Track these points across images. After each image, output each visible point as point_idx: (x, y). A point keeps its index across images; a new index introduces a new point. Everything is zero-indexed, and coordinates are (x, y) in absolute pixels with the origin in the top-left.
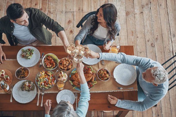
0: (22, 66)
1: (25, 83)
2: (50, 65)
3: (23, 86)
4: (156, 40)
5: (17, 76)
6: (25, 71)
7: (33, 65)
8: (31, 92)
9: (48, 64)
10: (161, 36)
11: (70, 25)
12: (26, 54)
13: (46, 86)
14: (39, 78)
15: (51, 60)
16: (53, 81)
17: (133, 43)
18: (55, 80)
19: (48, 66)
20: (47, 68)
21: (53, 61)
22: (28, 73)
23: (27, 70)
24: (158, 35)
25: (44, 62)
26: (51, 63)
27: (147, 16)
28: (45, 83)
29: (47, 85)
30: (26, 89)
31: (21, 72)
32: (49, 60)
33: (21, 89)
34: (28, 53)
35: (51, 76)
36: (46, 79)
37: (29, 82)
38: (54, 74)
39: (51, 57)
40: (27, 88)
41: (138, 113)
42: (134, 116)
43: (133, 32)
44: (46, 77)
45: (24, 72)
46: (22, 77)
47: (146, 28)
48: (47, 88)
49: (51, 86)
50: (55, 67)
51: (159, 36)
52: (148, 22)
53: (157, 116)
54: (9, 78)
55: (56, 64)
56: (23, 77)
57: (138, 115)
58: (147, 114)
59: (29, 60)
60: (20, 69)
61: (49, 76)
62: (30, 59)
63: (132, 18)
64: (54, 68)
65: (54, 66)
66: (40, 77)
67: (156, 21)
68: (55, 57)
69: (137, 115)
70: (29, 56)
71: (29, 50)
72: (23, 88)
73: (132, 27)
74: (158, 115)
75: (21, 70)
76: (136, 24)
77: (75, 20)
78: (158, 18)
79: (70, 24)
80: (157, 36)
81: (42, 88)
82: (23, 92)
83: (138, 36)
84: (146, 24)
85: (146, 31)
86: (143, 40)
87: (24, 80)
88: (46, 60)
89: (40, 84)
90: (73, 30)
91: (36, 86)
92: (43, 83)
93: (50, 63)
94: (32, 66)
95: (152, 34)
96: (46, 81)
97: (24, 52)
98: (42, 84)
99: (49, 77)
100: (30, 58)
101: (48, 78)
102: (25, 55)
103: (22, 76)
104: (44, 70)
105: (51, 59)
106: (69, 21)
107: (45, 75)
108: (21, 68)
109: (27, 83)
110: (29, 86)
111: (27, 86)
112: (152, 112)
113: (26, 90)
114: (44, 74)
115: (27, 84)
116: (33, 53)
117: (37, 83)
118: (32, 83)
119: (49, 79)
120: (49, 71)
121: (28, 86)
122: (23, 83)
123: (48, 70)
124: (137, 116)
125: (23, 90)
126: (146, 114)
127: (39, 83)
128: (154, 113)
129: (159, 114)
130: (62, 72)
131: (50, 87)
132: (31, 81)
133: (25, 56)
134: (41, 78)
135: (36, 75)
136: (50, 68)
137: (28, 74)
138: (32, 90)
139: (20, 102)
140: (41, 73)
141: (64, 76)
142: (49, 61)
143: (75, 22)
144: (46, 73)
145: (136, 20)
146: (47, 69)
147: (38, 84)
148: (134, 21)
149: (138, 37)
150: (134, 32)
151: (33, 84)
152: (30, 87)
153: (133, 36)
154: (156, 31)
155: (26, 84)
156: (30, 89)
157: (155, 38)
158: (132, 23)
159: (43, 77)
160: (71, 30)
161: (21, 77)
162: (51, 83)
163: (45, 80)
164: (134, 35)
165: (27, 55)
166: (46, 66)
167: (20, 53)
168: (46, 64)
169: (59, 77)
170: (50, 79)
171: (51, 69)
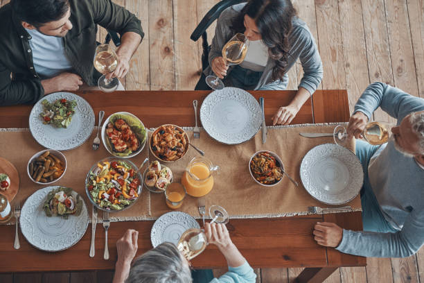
0: (46, 148)
1: (54, 195)
2: (123, 144)
3: (49, 203)
4: (399, 72)
5: (32, 176)
6: (55, 161)
7: (77, 145)
8: (72, 219)
9: (117, 142)
10: (413, 61)
11: (164, 33)
12: (55, 115)
13: (116, 201)
14: (95, 180)
15: (126, 130)
16: (135, 189)
17: (335, 81)
18: (140, 187)
19: (118, 148)
20: (117, 151)
21: (131, 132)
22: (62, 165)
23: (59, 159)
24: (403, 59)
25: (107, 135)
26: (125, 139)
27: (372, 5)
28: (111, 193)
29: (118, 198)
30: (60, 210)
31: (43, 165)
32: (119, 130)
33: (43, 213)
34: (61, 111)
35: (129, 174)
36: (114, 184)
37: (68, 193)
38: (137, 169)
39: (126, 122)
40: (62, 208)
41: (355, 274)
42: (344, 281)
43: (334, 51)
44: (113, 179)
45: (51, 165)
46: (46, 178)
47: (370, 39)
48: (119, 208)
49: (127, 202)
50: (138, 150)
51: (405, 62)
52: (375, 22)
53: (406, 279)
54: (8, 180)
55: (140, 140)
56: (49, 179)
57: (355, 277)
58: (378, 274)
59: (64, 129)
60: (39, 157)
61: (122, 173)
62: (65, 127)
63: (332, 12)
64: (134, 152)
65: (134, 148)
66: (98, 179)
67: (397, 21)
68: (137, 122)
69: (353, 277)
70: (63, 120)
71: (63, 102)
72: (49, 207)
73: (331, 37)
74: (409, 278)
75: (43, 158)
76: (343, 29)
77: (175, 18)
78: (403, 13)
79: (162, 29)
80: (402, 61)
81: (104, 207)
82: (50, 218)
83: (349, 61)
84: (369, 28)
85: (370, 47)
86: (363, 74)
87: (52, 185)
88: (111, 130)
89: (97, 198)
90: (171, 47)
91: (86, 203)
92: (106, 195)
93: (122, 139)
94: (72, 146)
95: (387, 55)
96: (115, 188)
97: (47, 107)
98: (103, 197)
99: (121, 177)
100: (67, 125)
101: (120, 180)
102: (51, 117)
103: (46, 175)
104: (106, 159)
105: (125, 126)
106: (160, 20)
107: (111, 170)
108: (42, 154)
109: (62, 193)
110: (67, 203)
111: (62, 203)
112: (393, 271)
113: (59, 215)
114: (109, 169)
115: (61, 196)
116: (74, 110)
117: (91, 195)
118: (75, 194)
119: (122, 182)
120: (122, 160)
121: (64, 203)
122: (48, 195)
123: (118, 159)
124: (350, 280)
125: (49, 215)
126: (376, 274)
127: (94, 194)
128: (397, 270)
129: (412, 274)
130: (158, 163)
131: (126, 206)
132: (72, 190)
133: (52, 119)
134: (100, 181)
135: (87, 172)
136: (123, 152)
137: (63, 170)
138: (77, 213)
139: (42, 247)
140: (100, 165)
141: (164, 175)
142: (120, 133)
143: (176, 22)
144: (112, 166)
145: (341, 18)
146: (115, 154)
147: (92, 198)
148: (336, 20)
149: (348, 65)
150: (337, 51)
151: (77, 198)
152: (70, 204)
153: (337, 63)
154: (398, 48)
155: (59, 196)
156: (68, 212)
157: (395, 67)
158: (333, 27)
159: (106, 179)
160: (165, 45)
161: (42, 177)
162: (128, 193)
163: (111, 185)
164: (337, 58)
165: (59, 117)
166: (114, 148)
167: (36, 110)
168: (113, 141)
169: (151, 177)
170: (126, 183)
171: (127, 156)
